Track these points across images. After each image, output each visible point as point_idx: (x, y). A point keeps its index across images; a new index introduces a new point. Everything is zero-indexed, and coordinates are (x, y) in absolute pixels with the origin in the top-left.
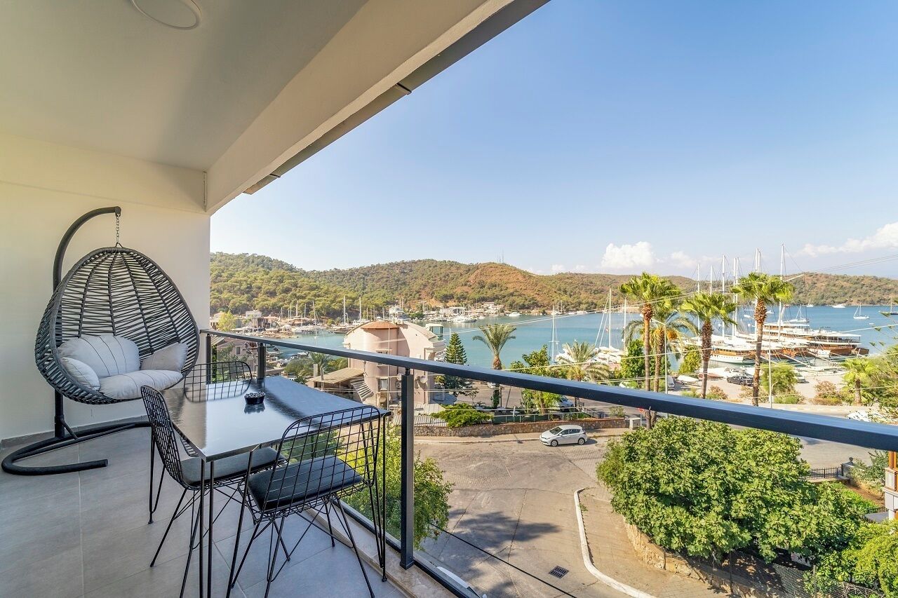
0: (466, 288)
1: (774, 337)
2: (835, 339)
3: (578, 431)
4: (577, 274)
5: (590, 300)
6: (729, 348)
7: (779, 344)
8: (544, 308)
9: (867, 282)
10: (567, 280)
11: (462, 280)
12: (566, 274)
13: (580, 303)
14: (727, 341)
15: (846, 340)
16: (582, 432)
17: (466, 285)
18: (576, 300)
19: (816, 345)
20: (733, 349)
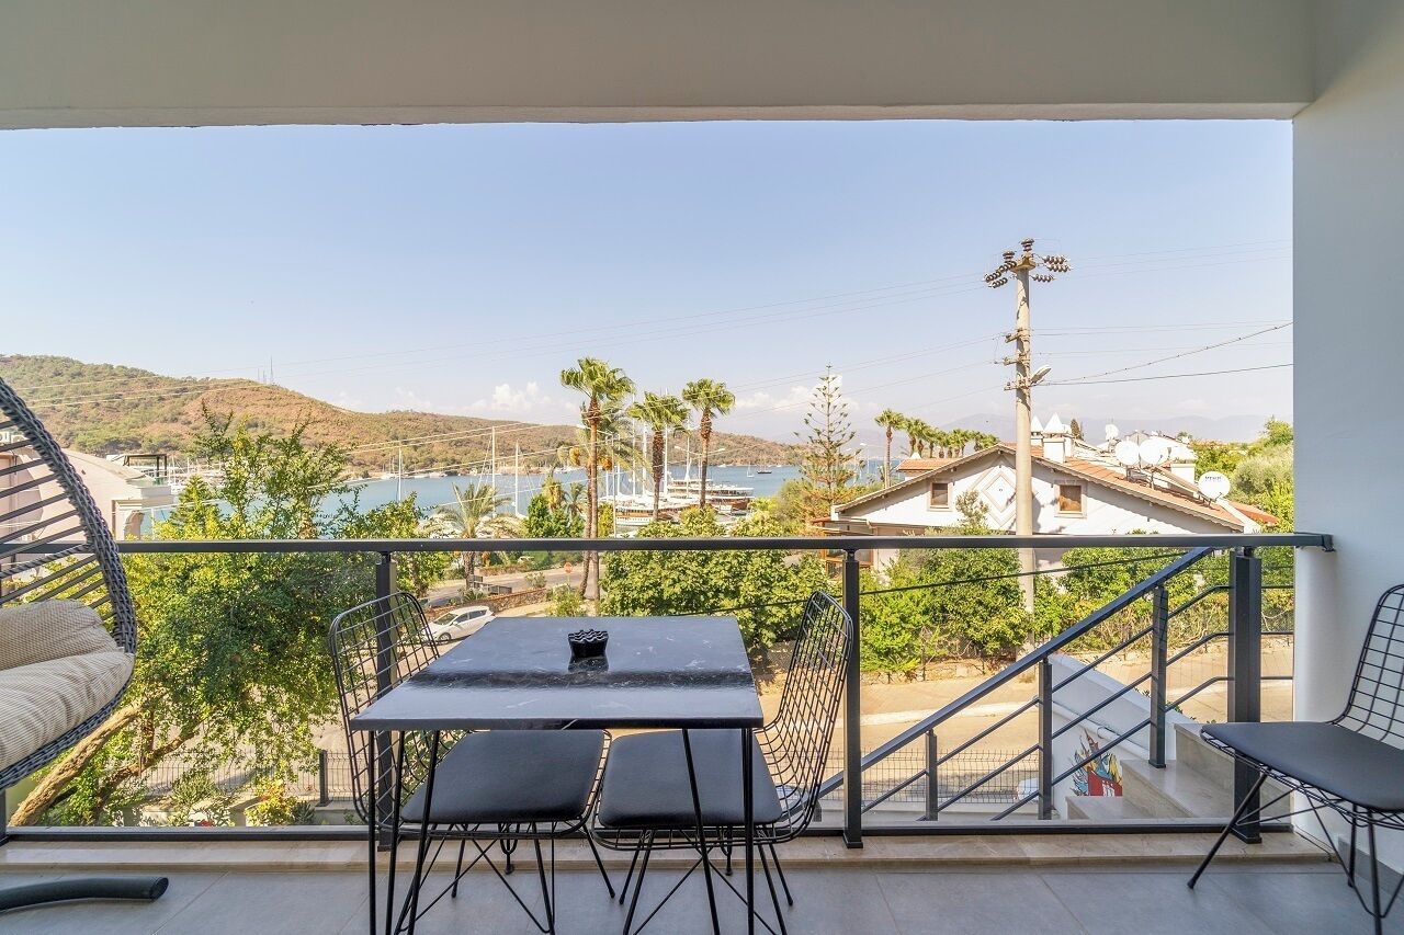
0: (175, 428)
1: (682, 495)
2: (734, 493)
3: (484, 612)
4: (425, 415)
5: (449, 456)
6: (640, 508)
7: (688, 501)
8: (366, 468)
9: (747, 442)
10: (408, 423)
11: (165, 409)
12: (407, 413)
13: (432, 461)
14: (639, 500)
15: (743, 494)
16: (489, 613)
17: (175, 420)
18: (426, 456)
19: (720, 500)
20: (644, 509)
